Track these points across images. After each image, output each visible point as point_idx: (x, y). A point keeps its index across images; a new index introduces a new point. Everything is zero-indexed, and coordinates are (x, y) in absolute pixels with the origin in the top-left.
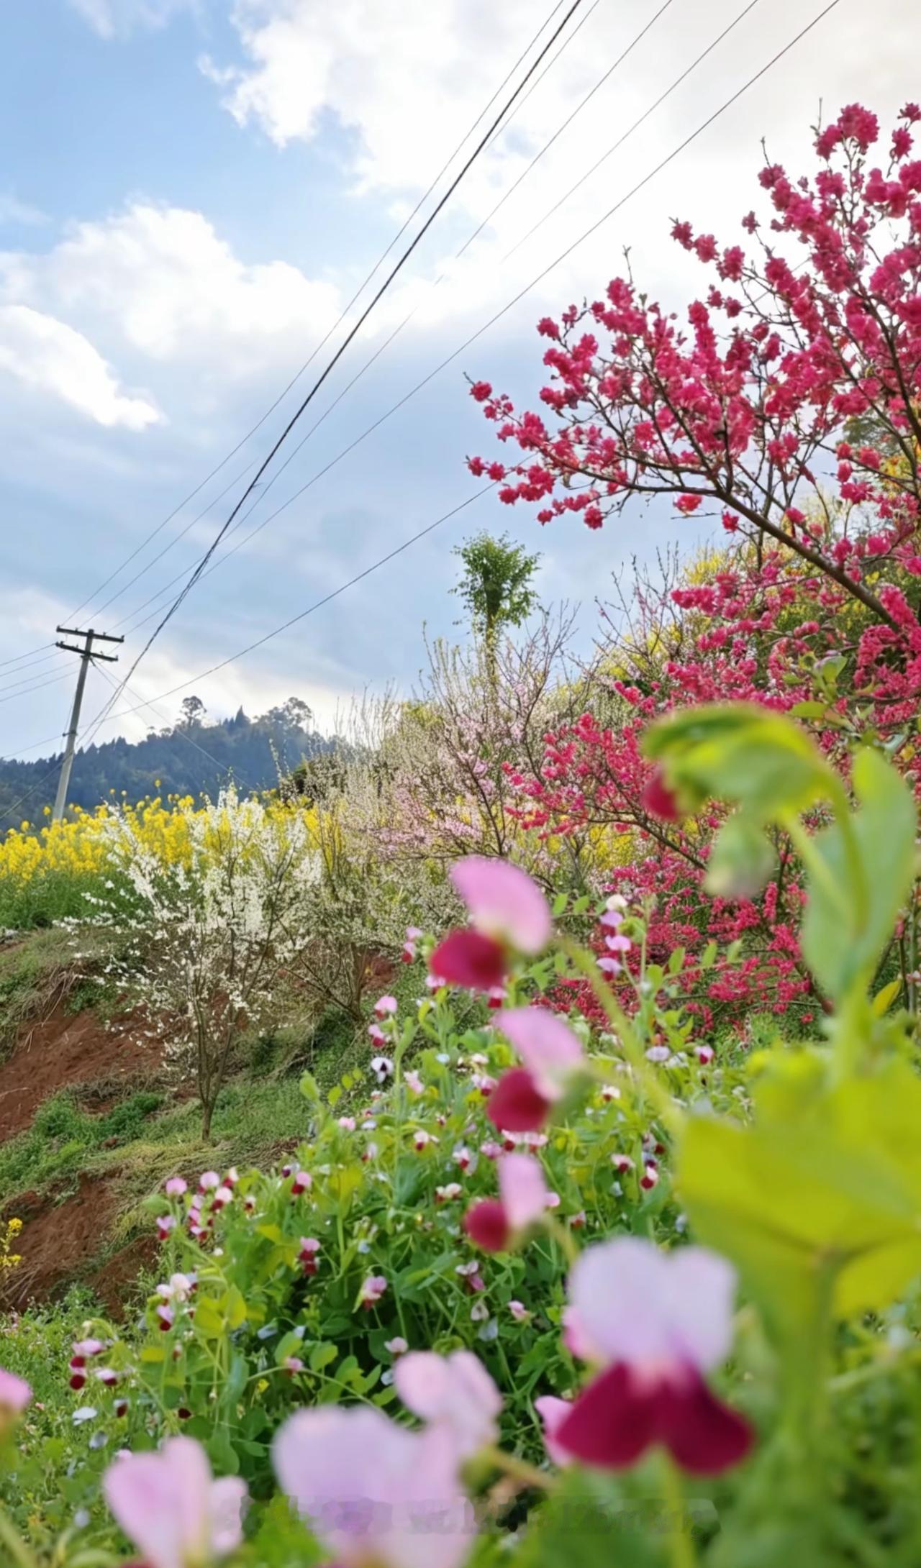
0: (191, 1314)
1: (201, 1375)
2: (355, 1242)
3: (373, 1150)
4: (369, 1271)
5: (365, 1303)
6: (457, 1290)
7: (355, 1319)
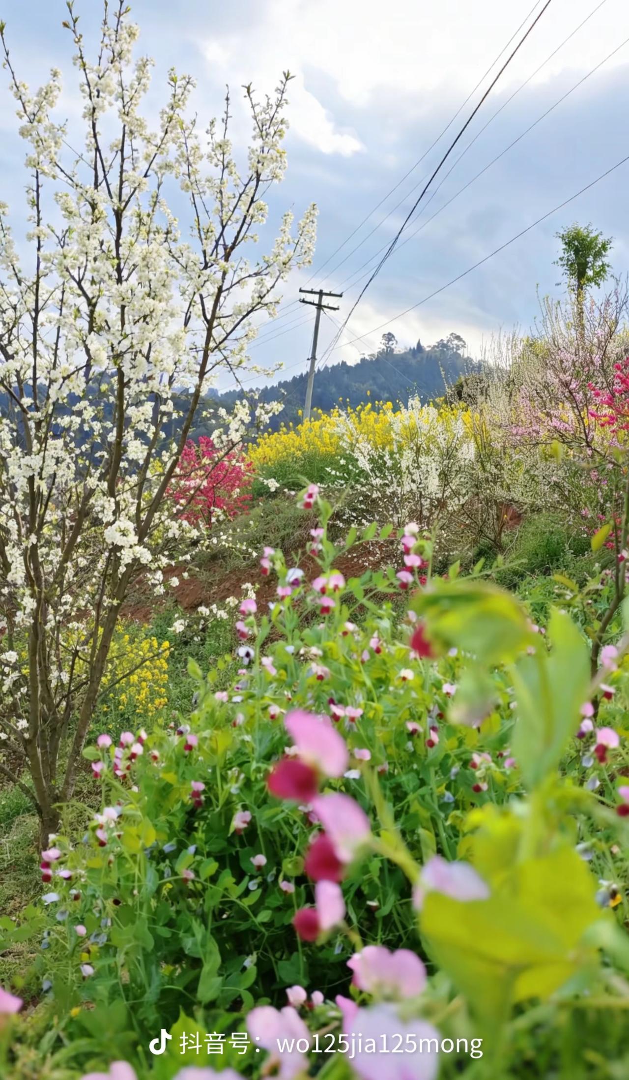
0: (119, 836)
1: (127, 878)
2: (229, 785)
3: (240, 718)
4: (239, 807)
5: (237, 832)
6: (300, 823)
7: (230, 842)
